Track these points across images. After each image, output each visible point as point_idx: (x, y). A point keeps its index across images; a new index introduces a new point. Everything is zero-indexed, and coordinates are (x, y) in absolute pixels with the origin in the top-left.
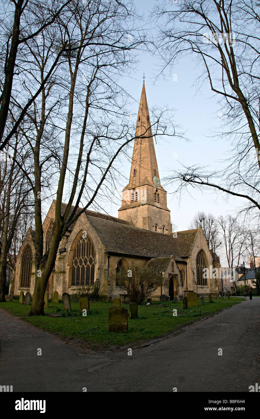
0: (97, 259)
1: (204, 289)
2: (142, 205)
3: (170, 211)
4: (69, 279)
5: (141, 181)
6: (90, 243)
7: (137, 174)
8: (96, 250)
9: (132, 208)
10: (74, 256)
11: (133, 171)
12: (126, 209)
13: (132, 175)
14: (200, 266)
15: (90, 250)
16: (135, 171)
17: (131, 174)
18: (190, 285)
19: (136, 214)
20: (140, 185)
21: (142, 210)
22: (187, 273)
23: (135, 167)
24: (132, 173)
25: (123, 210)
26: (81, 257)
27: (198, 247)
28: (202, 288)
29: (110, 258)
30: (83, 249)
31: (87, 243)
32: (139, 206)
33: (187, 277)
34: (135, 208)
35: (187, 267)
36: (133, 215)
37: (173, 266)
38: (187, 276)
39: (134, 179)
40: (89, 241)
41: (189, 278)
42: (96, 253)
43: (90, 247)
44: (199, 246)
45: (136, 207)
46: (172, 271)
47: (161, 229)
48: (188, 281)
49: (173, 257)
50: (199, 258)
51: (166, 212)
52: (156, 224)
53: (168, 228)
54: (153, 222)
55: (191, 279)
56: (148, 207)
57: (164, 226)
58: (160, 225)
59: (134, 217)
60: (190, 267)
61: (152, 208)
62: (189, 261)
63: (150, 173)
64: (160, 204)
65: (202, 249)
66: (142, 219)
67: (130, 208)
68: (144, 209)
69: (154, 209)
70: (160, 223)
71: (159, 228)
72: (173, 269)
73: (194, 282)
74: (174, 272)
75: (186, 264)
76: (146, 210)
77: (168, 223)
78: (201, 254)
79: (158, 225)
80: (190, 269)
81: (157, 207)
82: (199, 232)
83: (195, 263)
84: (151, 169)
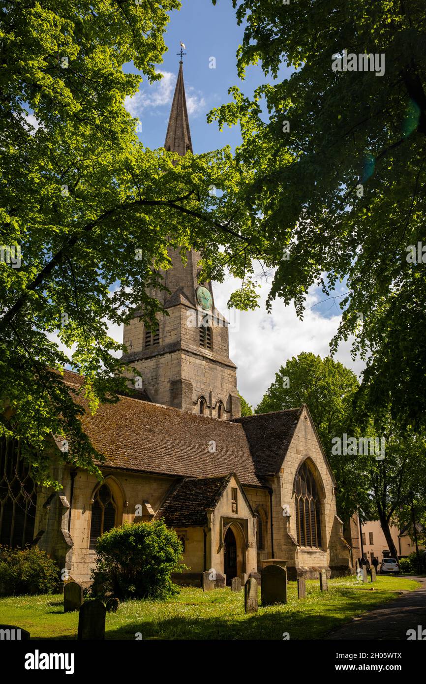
1: (315, 556)
2: (170, 353)
3: (236, 368)
5: (168, 296)
9: (146, 359)
12: (133, 362)
14: (304, 499)
18: (279, 546)
19: (154, 374)
20: (167, 305)
21: (169, 363)
27: (298, 452)
28: (310, 553)
29: (77, 478)
32: (162, 354)
33: (272, 525)
34: (153, 359)
35: (273, 500)
36: (149, 375)
37: (235, 497)
38: (273, 523)
41: (278, 529)
44: (302, 449)
45: (155, 356)
46: (233, 511)
47: (214, 408)
48: (274, 535)
49: (235, 476)
50: (303, 479)
51: (227, 371)
52: (203, 397)
53: (231, 408)
54: (194, 391)
55: (283, 530)
56: (183, 356)
57: (221, 402)
58: (210, 400)
59: (150, 381)
60: (280, 501)
61: (192, 359)
62: (276, 486)
63: (189, 278)
64: (213, 351)
65: (309, 458)
66: (169, 384)
67: (141, 360)
68: (175, 362)
69: (198, 361)
70: (213, 395)
71: (209, 407)
72: (235, 505)
73: (288, 537)
74: (237, 513)
75: (271, 492)
76: (179, 364)
77: (230, 395)
78: (306, 469)
79: (208, 401)
80: (280, 505)
81: (204, 357)
82: (302, 417)
83: (291, 492)
84: (192, 270)
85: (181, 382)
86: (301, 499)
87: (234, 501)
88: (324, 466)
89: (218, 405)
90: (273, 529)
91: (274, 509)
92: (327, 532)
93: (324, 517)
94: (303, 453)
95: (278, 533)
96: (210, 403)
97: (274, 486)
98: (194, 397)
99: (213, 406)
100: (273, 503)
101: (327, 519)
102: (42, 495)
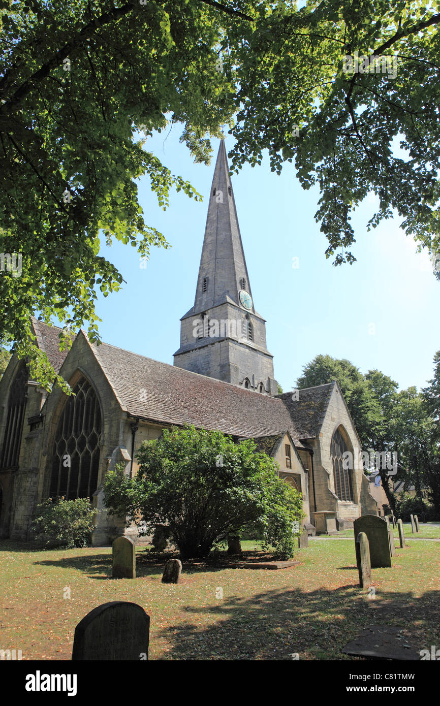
0: (106, 435)
1: (349, 508)
2: (219, 342)
3: (273, 357)
4: (44, 486)
5: (217, 297)
6: (94, 399)
7: (210, 286)
8: (105, 413)
9: (200, 348)
10: (59, 433)
11: (202, 281)
12: (189, 352)
13: (201, 289)
14: (339, 460)
15: (93, 414)
16: (205, 281)
17: (197, 286)
18: (321, 500)
19: (206, 360)
20: (216, 305)
21: (219, 350)
22: (315, 474)
23: (206, 274)
24: (200, 285)
25: (182, 354)
26: (73, 433)
27: (333, 420)
28: (345, 506)
29: (137, 433)
30: (79, 414)
31: (88, 401)
32: (214, 344)
33: (314, 482)
34: (205, 348)
36: (202, 361)
37: (288, 454)
38: (315, 480)
39: (205, 295)
40: (92, 396)
41: (319, 485)
42: (105, 420)
43: (93, 408)
44: (335, 417)
45: (207, 346)
46: (287, 466)
47: (256, 388)
48: (316, 491)
49: (288, 433)
50: (337, 442)
51: (266, 359)
52: (247, 379)
53: (270, 389)
54: (240, 373)
55: (324, 486)
56: (230, 344)
57: (262, 383)
58: (254, 382)
59: (203, 366)
60: (320, 461)
61: (238, 347)
62: (316, 448)
63: (233, 283)
64: (254, 342)
65: (341, 425)
66: (219, 367)
67: (196, 349)
68: (223, 349)
69: (242, 349)
70: (255, 377)
71: (252, 387)
72: (289, 461)
73: (329, 492)
74: (291, 468)
75: (312, 454)
76: (227, 351)
77: (269, 379)
78: (339, 436)
79: (251, 381)
80: (321, 465)
81: (247, 346)
82: (334, 391)
83: (329, 453)
84: (235, 278)
85: (229, 365)
86: (336, 459)
87: (288, 457)
88: (353, 432)
89: (259, 385)
90: (315, 485)
91: (315, 468)
92: (358, 488)
93: (355, 475)
94: (337, 420)
95: (319, 489)
96: (254, 384)
97: (314, 449)
98: (240, 378)
99: (255, 386)
100: (314, 463)
101: (357, 477)
102: (105, 448)
